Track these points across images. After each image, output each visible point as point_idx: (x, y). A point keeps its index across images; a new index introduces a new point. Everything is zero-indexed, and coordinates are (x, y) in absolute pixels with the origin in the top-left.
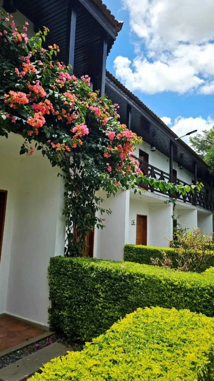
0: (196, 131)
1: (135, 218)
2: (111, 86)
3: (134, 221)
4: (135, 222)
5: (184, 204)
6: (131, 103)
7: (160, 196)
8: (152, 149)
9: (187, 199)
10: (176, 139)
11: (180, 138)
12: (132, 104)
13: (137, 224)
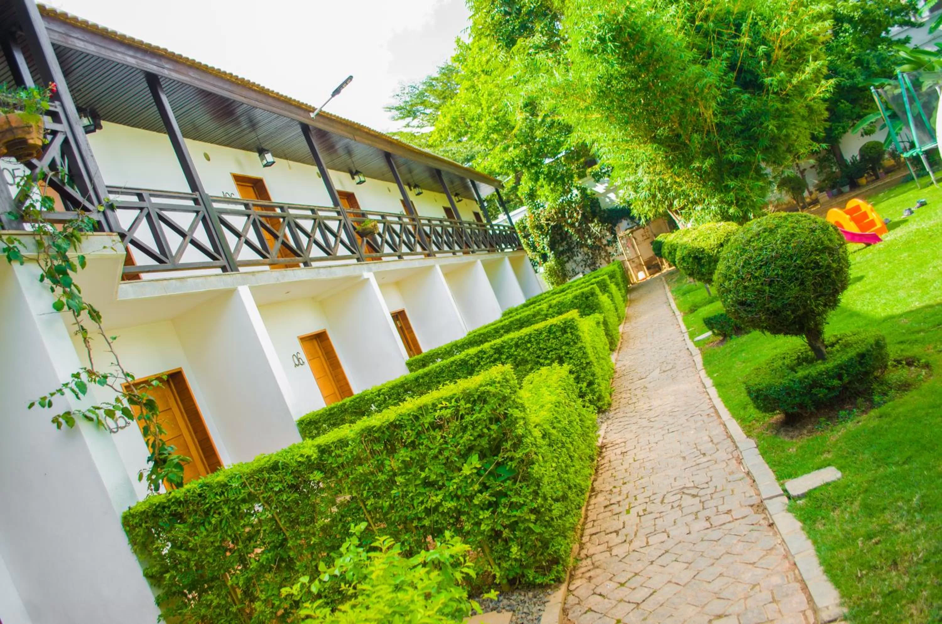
0: (351, 78)
1: (298, 348)
2: (76, 41)
3: (299, 356)
4: (303, 356)
5: (401, 265)
6: (152, 67)
7: (333, 269)
8: (265, 162)
9: (404, 249)
10: (312, 115)
11: (321, 110)
12: (155, 67)
13: (309, 360)
